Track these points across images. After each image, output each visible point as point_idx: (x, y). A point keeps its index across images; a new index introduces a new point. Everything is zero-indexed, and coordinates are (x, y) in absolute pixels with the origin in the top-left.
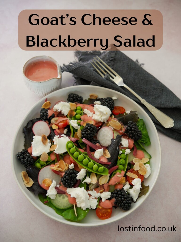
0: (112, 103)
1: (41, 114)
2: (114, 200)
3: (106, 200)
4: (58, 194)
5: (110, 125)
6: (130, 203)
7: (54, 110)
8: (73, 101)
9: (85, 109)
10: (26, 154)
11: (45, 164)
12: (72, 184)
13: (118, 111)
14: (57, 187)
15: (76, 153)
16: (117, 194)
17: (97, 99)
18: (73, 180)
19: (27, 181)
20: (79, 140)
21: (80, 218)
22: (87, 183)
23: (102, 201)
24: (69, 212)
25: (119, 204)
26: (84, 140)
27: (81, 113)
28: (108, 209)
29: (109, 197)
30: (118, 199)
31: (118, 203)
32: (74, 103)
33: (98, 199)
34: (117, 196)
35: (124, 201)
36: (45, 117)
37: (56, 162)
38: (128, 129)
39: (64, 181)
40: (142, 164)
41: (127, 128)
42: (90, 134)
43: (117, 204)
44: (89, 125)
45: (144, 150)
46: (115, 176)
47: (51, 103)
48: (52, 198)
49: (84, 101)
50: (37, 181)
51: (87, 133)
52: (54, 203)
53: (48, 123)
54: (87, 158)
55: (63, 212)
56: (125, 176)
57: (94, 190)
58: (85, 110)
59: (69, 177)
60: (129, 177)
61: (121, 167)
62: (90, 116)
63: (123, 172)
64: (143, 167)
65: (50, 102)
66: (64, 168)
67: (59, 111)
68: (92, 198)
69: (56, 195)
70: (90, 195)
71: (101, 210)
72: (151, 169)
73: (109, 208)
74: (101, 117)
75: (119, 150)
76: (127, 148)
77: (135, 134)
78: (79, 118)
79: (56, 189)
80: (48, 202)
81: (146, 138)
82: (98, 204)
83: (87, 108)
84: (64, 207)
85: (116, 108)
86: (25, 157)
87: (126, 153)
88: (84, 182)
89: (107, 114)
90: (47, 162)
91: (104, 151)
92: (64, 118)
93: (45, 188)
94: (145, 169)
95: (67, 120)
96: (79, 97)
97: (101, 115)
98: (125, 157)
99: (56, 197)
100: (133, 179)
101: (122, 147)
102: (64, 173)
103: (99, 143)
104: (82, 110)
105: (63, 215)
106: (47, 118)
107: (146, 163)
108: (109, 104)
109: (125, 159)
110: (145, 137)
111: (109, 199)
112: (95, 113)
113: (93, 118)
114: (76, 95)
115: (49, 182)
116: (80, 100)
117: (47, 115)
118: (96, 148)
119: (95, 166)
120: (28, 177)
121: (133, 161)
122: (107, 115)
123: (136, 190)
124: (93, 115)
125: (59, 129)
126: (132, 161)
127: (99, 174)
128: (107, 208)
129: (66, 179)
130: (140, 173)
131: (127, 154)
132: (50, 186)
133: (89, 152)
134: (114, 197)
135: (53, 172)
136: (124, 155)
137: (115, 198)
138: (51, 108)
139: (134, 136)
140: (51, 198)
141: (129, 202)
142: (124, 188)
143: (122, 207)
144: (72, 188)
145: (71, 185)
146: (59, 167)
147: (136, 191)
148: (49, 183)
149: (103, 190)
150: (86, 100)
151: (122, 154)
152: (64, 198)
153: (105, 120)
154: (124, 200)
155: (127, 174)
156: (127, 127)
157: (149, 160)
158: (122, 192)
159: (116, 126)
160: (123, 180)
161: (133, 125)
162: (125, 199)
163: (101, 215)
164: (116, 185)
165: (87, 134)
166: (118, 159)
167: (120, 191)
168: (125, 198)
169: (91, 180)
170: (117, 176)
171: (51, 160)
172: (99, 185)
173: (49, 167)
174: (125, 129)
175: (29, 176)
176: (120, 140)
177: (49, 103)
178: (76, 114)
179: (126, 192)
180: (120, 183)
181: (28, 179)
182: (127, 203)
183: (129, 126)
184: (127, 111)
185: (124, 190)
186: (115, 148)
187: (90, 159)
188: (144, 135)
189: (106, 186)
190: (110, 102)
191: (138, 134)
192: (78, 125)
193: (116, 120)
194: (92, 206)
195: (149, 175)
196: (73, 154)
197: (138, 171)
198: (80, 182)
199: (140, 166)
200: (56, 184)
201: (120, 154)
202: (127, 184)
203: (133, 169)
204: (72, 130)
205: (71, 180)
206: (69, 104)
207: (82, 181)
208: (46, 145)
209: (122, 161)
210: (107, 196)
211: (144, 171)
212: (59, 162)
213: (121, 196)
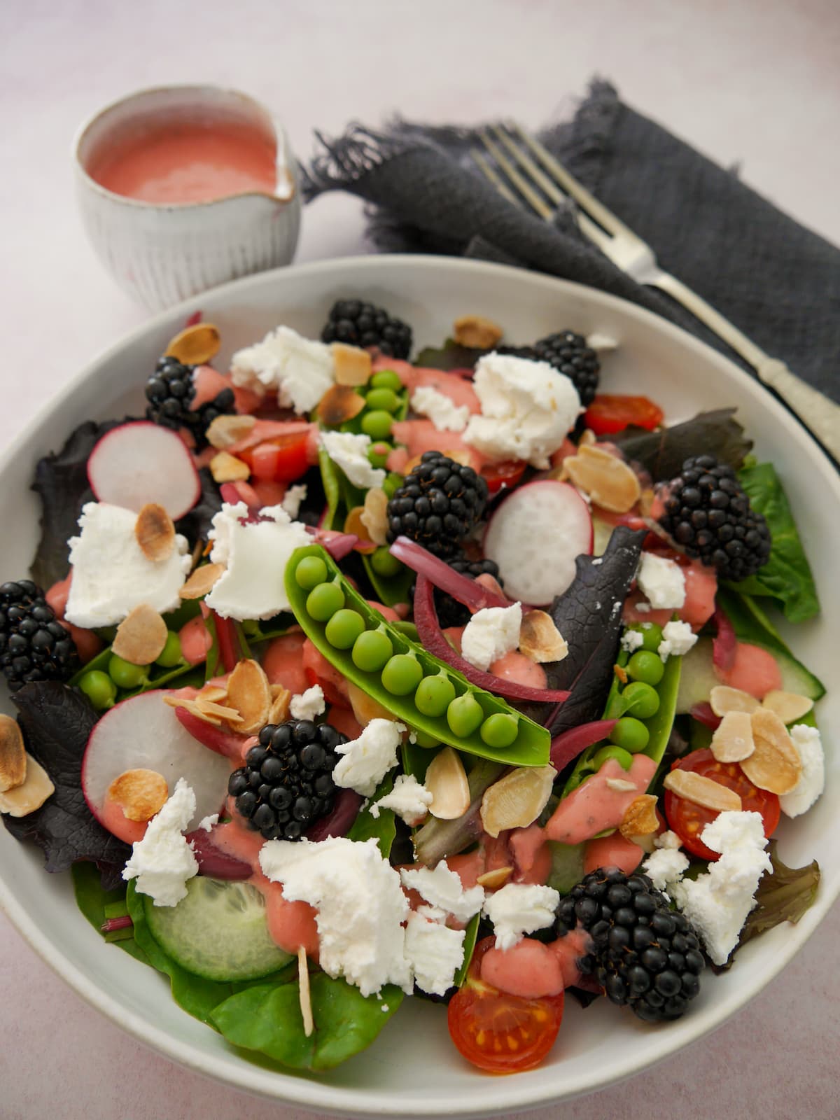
0: (585, 360)
1: (153, 387)
2: (579, 939)
3: (521, 938)
4: (199, 874)
5: (569, 480)
6: (694, 971)
7: (238, 381)
8: (355, 336)
9: (422, 385)
10: (26, 604)
11: (143, 680)
12: (300, 812)
13: (620, 412)
14: (203, 830)
15: (342, 619)
16: (601, 898)
17: (499, 346)
18: (310, 791)
19: (13, 775)
20: (369, 557)
21: (331, 1051)
22: (399, 820)
23: (497, 946)
24: (259, 1001)
25: (611, 972)
26: (403, 549)
27: (394, 408)
28: (533, 999)
29: (547, 919)
30: (610, 932)
31: (606, 964)
32: (354, 351)
33: (468, 927)
34: (599, 916)
35: (649, 952)
36: (172, 400)
37: (215, 675)
38: (683, 501)
39: (248, 788)
40: (770, 725)
41: (678, 493)
42: (441, 515)
43: (601, 971)
44: (441, 461)
45: (780, 649)
46: (593, 783)
47: (222, 336)
48: (162, 895)
49: (421, 353)
50: (79, 784)
51: (423, 506)
52: (169, 931)
53: (191, 443)
54: (411, 654)
55: (220, 1000)
56: (658, 787)
57: (443, 864)
58: (419, 392)
59: (285, 763)
60: (681, 800)
61: (632, 729)
62: (447, 430)
63: (647, 767)
64: (774, 742)
65: (213, 331)
66: (259, 713)
67: (266, 378)
68: (430, 921)
69: (189, 883)
70: (416, 899)
71: (484, 1004)
72: (825, 763)
73: (537, 995)
74: (520, 426)
75: (622, 628)
76: (674, 615)
77: (727, 528)
79: (193, 844)
80: (131, 925)
81: (796, 574)
82: (465, 963)
83: (436, 387)
84: (233, 966)
86: (17, 622)
87: (665, 648)
88: (381, 809)
90: (155, 670)
91: (526, 621)
92: (291, 422)
93: (118, 827)
94: (793, 751)
95: (307, 433)
97: (520, 415)
98: (658, 673)
99: (184, 892)
100: (712, 814)
101: (642, 607)
102: (254, 740)
103: (494, 571)
104: (406, 394)
105: (219, 1021)
106: (185, 410)
107: (798, 721)
110: (786, 567)
111: (546, 936)
112: (484, 408)
113: (467, 437)
114: (372, 307)
115: (148, 793)
116: (398, 341)
117: (187, 392)
118: (477, 601)
119: (464, 707)
120: (19, 753)
121: (707, 703)
122: (554, 416)
123: (733, 879)
124: (467, 424)
125: (252, 481)
126: (707, 706)
127: (486, 761)
128: (526, 993)
129: (263, 780)
130: (753, 780)
131: (671, 658)
132: (151, 819)
133: (431, 619)
134: (579, 923)
135: (184, 730)
136: (655, 656)
137: (588, 928)
139: (722, 545)
140: (151, 899)
141: (686, 961)
142: (645, 865)
143: (633, 997)
144: (297, 839)
145: (292, 818)
146: (228, 703)
147: (731, 891)
148: (149, 797)
149: (509, 870)
150: (429, 350)
151: (638, 650)
152: (236, 906)
153: (542, 448)
154: (651, 947)
155: (671, 780)
156: (677, 486)
157: (808, 705)
158: (635, 892)
159: (609, 490)
160: (646, 811)
161: (718, 478)
162: (658, 940)
163: (481, 1039)
164: (591, 846)
165: (424, 513)
166: (616, 682)
167: (621, 880)
168: (657, 932)
169: (428, 796)
170: (607, 787)
171: (181, 660)
172: (485, 833)
173: (164, 695)
174: (667, 498)
175: (29, 749)
176: (630, 565)
177: (208, 335)
178: (367, 409)
179: (665, 897)
180: (626, 832)
181: (19, 764)
182: (670, 966)
183: (691, 483)
184: (668, 416)
185: (650, 881)
186: (599, 606)
187: (433, 661)
188: (782, 552)
189: (525, 846)
190: (575, 356)
191: (750, 535)
192: (375, 468)
193: (611, 451)
194: (427, 973)
195: (816, 798)
196: (320, 625)
197: (741, 765)
198: (358, 811)
199: (757, 733)
200: (194, 809)
201: (630, 655)
202: (670, 848)
203: (711, 753)
204: (331, 488)
205: (293, 784)
206: (331, 354)
207: (367, 802)
208: (157, 559)
209: (640, 694)
210: (529, 913)
211: (782, 770)
212: (231, 676)
213: (631, 919)
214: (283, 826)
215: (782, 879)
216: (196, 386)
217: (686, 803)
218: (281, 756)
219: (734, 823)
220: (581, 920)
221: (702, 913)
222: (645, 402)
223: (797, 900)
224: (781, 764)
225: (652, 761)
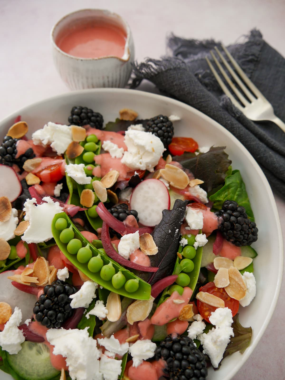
0: (167, 127)
1: (1, 150)
2: (162, 363)
3: (142, 362)
4: (26, 341)
5: (161, 177)
6: (204, 375)
7: (35, 143)
8: (80, 122)
9: (105, 140)
11: (4, 265)
12: (59, 319)
13: (182, 146)
14: (26, 325)
15: (73, 243)
16: (170, 348)
17: (136, 120)
18: (63, 310)
20: (87, 210)
22: (97, 318)
23: (133, 365)
25: (174, 375)
27: (95, 150)
29: (151, 355)
30: (173, 362)
31: (173, 372)
32: (80, 128)
33: (123, 358)
34: (169, 355)
35: (187, 371)
36: (8, 155)
37: (29, 263)
39: (40, 311)
40: (234, 273)
43: (171, 374)
46: (168, 300)
47: (28, 126)
48: (12, 351)
49: (107, 125)
53: (18, 170)
54: (99, 256)
56: (194, 300)
57: (112, 337)
58: (105, 142)
59: (53, 302)
60: (202, 303)
61: (184, 278)
62: (115, 157)
63: (189, 292)
64: (237, 280)
65: (25, 124)
66: (45, 278)
67: (45, 143)
68: (109, 357)
69: (22, 344)
70: (103, 349)
72: (256, 285)
74: (141, 158)
75: (181, 236)
76: (199, 232)
78: (90, 160)
79: (22, 330)
80: (2, 360)
82: (122, 372)
83: (112, 139)
84: (39, 375)
85: (177, 140)
87: (196, 245)
88: (90, 315)
89: (153, 151)
90: (8, 261)
92: (56, 159)
94: (243, 284)
95: (62, 163)
96: (94, 114)
97: (141, 153)
98: (193, 255)
99: (20, 348)
100: (214, 309)
101: (187, 228)
102: (42, 291)
104: (100, 143)
106: (13, 158)
107: (246, 269)
108: (160, 128)
109: (195, 260)
111: (151, 360)
112: (128, 150)
113: (123, 161)
114: (87, 109)
115: (4, 313)
116: (97, 121)
117: (14, 151)
118: (123, 232)
119: (118, 277)
121: (212, 264)
122: (154, 154)
123: (218, 340)
124: (123, 154)
125: (42, 184)
127: (127, 298)
129: (44, 308)
130: (229, 295)
131: (199, 248)
132: (6, 323)
133: (107, 239)
134: (163, 358)
136: (192, 248)
137: (166, 360)
138: (28, 136)
140: (8, 352)
141: (201, 373)
142: (188, 331)
144: (59, 328)
145: (56, 321)
146: (33, 275)
147: (218, 343)
148: (5, 314)
149: (138, 335)
150: (110, 123)
151: (186, 245)
152: (39, 352)
153: (150, 166)
154: (188, 369)
155: (198, 296)
157: (251, 260)
158: (183, 345)
159: (177, 181)
160: (188, 311)
162: (191, 365)
164: (169, 325)
166: (178, 259)
167: (178, 341)
168: (190, 362)
169: (106, 311)
170: (173, 303)
171: (17, 257)
172: (128, 323)
173: (10, 273)
176: (183, 213)
177: (23, 126)
178: (85, 151)
179: (195, 344)
180: (181, 319)
182: (195, 375)
184: (201, 147)
185: (189, 339)
186: (170, 232)
187: (107, 258)
189: (143, 327)
190: (164, 126)
192: (87, 176)
193: (177, 166)
194: (108, 378)
195: (253, 299)
196: (65, 245)
197: (224, 288)
198: (83, 314)
199: (231, 276)
200: (22, 318)
201: (183, 248)
202: (199, 321)
203: (214, 284)
204: (70, 187)
205: (56, 309)
206: (70, 129)
207: (86, 310)
208: (4, 221)
209: (186, 264)
210: (144, 354)
211: (240, 291)
212: (35, 263)
213: (181, 358)
214: (54, 324)
215: (240, 331)
216: (17, 149)
217: (204, 304)
218: (51, 298)
219: (221, 315)
220: (163, 357)
221: (208, 349)
222: (192, 141)
223: (244, 342)
224: (239, 289)
225: (191, 290)
